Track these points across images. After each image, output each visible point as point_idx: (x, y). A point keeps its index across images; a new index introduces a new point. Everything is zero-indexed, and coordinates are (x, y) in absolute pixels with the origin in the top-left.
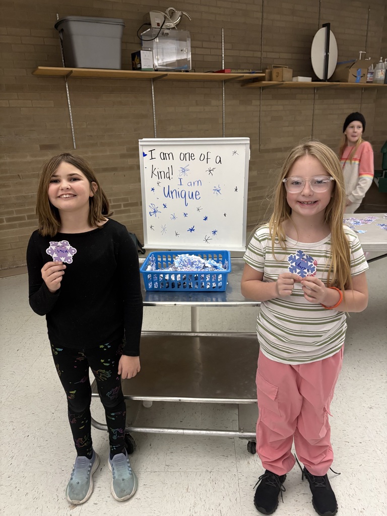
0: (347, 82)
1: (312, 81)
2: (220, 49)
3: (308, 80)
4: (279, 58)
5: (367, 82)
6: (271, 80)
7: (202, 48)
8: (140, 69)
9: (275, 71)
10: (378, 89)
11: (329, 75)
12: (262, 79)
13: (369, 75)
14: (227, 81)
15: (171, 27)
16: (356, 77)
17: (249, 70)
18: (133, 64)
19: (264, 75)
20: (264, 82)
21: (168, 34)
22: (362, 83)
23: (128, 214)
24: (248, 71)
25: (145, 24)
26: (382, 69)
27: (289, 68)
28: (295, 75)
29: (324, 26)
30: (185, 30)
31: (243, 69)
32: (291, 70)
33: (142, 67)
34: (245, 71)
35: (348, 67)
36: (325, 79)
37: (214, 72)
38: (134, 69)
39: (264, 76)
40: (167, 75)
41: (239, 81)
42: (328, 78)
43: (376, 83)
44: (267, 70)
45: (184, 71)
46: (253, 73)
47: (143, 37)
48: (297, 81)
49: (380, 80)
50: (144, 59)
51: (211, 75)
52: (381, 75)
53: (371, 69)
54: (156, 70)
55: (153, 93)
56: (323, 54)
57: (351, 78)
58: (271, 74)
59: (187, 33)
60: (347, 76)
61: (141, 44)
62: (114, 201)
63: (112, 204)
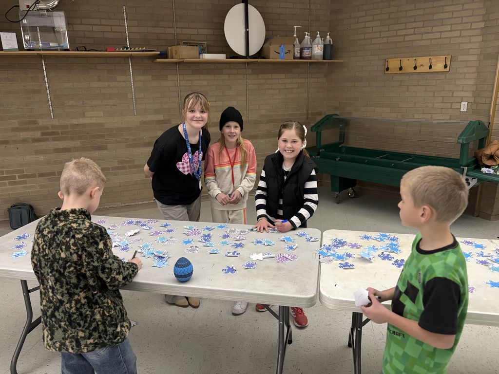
0: (268, 59)
1: (227, 58)
2: (123, 26)
3: (222, 57)
4: (198, 34)
5: (295, 58)
7: (101, 25)
16: (279, 53)
19: (158, 53)
22: (287, 59)
23: (25, 185)
26: (319, 44)
33: (4, 48)
42: (250, 55)
45: (61, 50)
49: (317, 56)
50: (5, 40)
52: (317, 50)
56: (243, 31)
57: (273, 54)
60: (269, 53)
62: (8, 172)
63: (5, 175)
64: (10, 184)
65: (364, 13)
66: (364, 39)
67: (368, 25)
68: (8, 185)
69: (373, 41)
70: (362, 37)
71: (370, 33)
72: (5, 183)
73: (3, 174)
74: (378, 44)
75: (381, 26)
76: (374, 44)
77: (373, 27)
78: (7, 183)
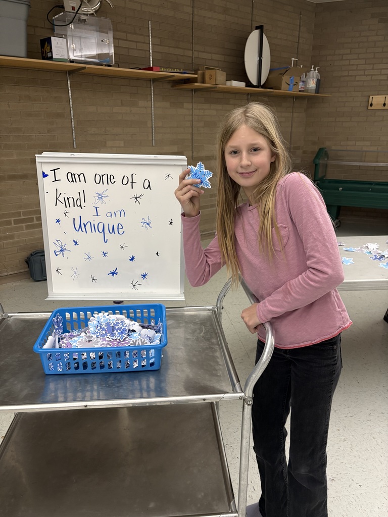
0: (280, 90)
1: (246, 86)
2: (147, 43)
3: (241, 85)
4: (212, 59)
5: (300, 91)
6: (203, 82)
7: (127, 40)
8: (51, 58)
9: (208, 73)
10: (309, 98)
11: (263, 82)
12: (194, 80)
13: (301, 84)
14: (156, 80)
15: (89, 13)
16: (289, 85)
17: (180, 69)
18: (42, 53)
19: (196, 76)
20: (196, 84)
21: (85, 21)
22: (294, 91)
24: (179, 71)
25: (56, 6)
26: (313, 78)
27: (222, 70)
28: (229, 79)
29: (257, 28)
30: (106, 18)
31: (174, 69)
32: (225, 74)
33: (54, 57)
34: (175, 71)
35: (281, 74)
36: (259, 86)
37: (140, 69)
38: (44, 58)
39: (196, 78)
40: (84, 68)
41: (170, 81)
42: (262, 84)
43: (307, 92)
44: (199, 72)
45: (106, 66)
46: (185, 73)
47: (55, 21)
48: (231, 86)
49: (311, 90)
50: (56, 47)
51: (138, 72)
52: (312, 84)
53: (303, 78)
54: (72, 61)
55: (69, 88)
56: (257, 59)
57: (284, 86)
58: (203, 75)
59: (108, 21)
60: (281, 84)
61: (53, 30)
62: (25, 213)
63: (22, 217)
64: (28, 227)
65: (348, 51)
66: (348, 76)
67: (352, 62)
68: (24, 229)
69: (357, 78)
70: (346, 73)
71: (355, 70)
72: (22, 226)
73: (20, 216)
74: (361, 81)
75: (365, 64)
76: (358, 81)
77: (357, 65)
78: (24, 226)
